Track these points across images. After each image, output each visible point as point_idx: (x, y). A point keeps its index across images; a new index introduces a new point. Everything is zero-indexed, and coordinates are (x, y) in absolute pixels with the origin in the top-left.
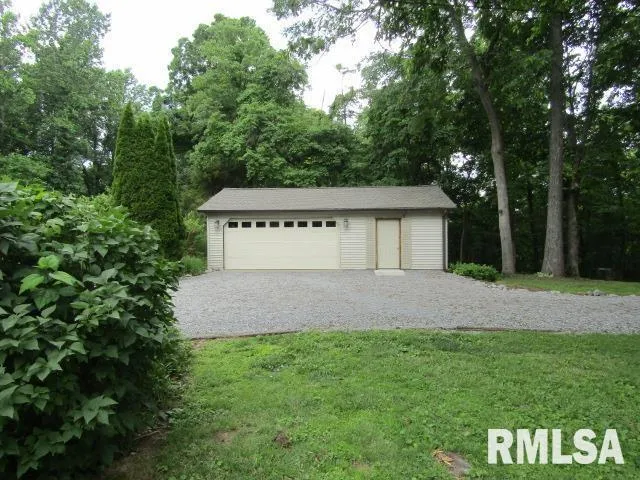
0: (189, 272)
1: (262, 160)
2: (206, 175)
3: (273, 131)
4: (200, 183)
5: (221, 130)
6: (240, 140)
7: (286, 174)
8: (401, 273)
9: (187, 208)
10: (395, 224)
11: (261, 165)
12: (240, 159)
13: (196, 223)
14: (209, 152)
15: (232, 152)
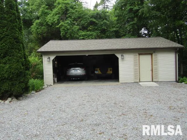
0: (33, 89)
1: (69, 27)
2: (40, 36)
3: (73, 13)
4: (37, 40)
5: (46, 14)
6: (56, 18)
7: (80, 34)
8: (154, 84)
9: (31, 52)
10: (149, 57)
11: (68, 29)
12: (57, 26)
13: (36, 59)
14: (41, 24)
15: (52, 24)
